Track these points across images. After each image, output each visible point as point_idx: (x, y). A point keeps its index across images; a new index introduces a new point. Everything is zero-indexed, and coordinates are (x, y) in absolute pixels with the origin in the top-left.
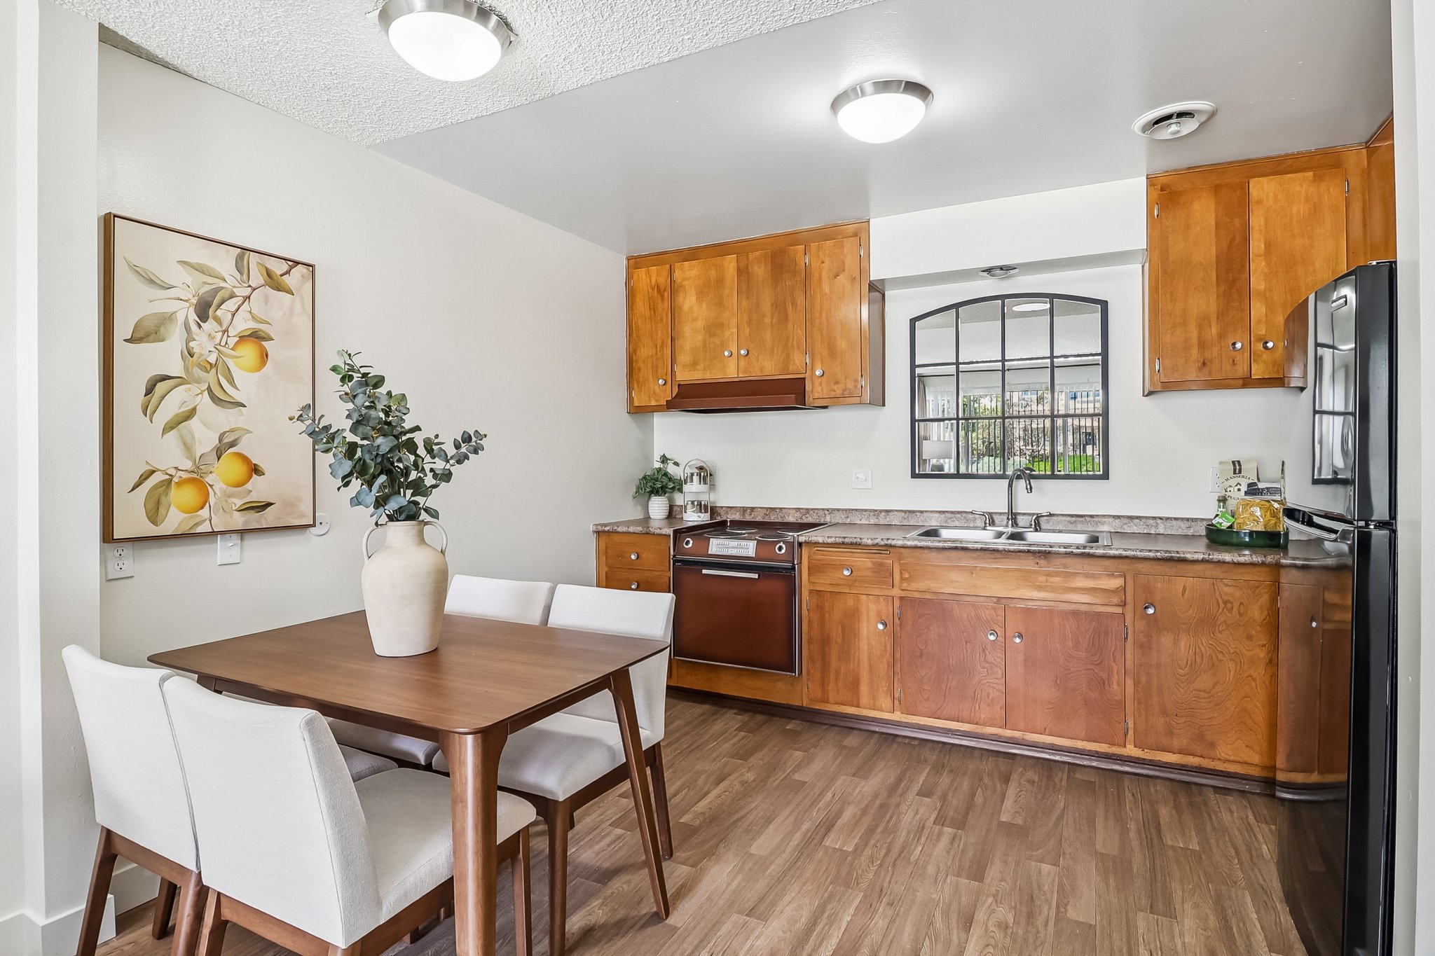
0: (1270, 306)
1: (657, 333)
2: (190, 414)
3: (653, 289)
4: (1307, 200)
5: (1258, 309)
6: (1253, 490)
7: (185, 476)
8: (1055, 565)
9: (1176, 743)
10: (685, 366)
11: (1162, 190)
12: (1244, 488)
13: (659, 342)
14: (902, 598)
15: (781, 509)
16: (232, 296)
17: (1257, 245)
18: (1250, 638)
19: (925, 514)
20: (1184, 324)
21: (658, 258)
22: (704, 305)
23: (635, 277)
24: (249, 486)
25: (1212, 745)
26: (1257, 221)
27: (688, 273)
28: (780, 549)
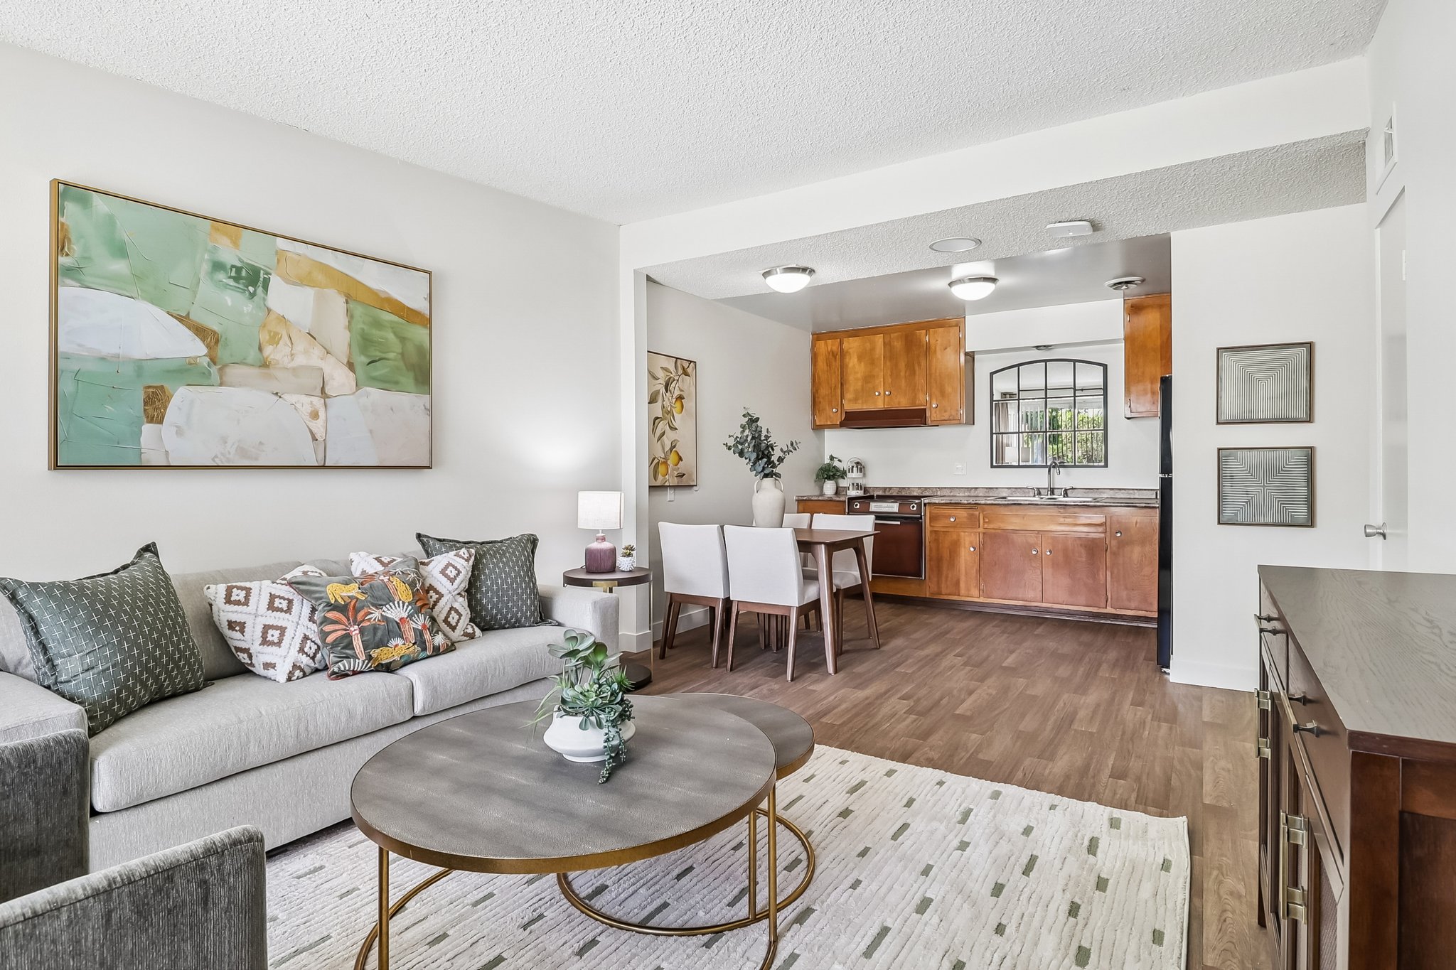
1: (832, 380)
2: (663, 434)
3: (829, 353)
7: (663, 460)
10: (850, 400)
11: (1131, 307)
13: (833, 385)
14: (984, 533)
15: (908, 488)
16: (674, 380)
21: (832, 335)
22: (862, 363)
23: (817, 346)
24: (679, 466)
27: (852, 345)
28: (913, 507)
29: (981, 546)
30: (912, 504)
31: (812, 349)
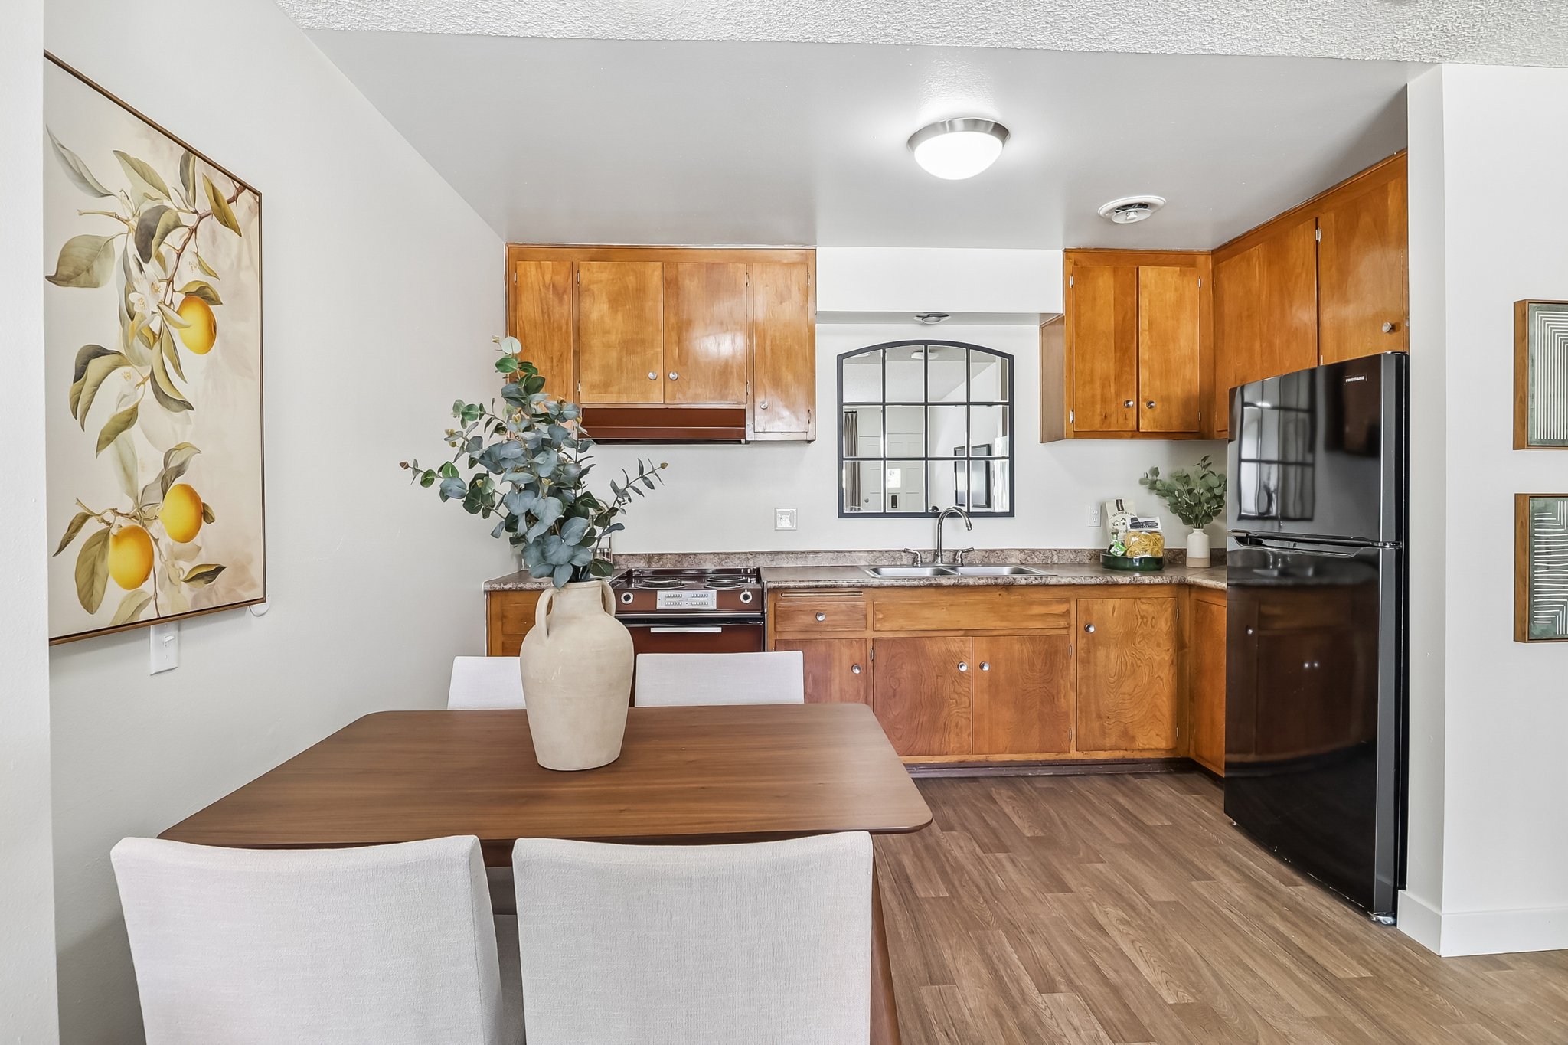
0: (1151, 373)
1: (553, 343)
2: (129, 419)
3: (547, 289)
4: (1176, 289)
5: (1144, 374)
6: (1135, 524)
7: (126, 523)
8: (1014, 598)
9: (1108, 743)
10: (593, 387)
11: (1075, 264)
12: (1129, 523)
13: (556, 354)
14: (873, 640)
16: (177, 225)
17: (1144, 323)
18: (1159, 645)
19: (854, 554)
20: (1092, 382)
21: (554, 251)
22: (620, 316)
23: (520, 271)
24: (197, 540)
25: (1133, 739)
26: (1144, 302)
27: (596, 275)
28: (746, 597)
29: (870, 663)
30: (744, 590)
31: (508, 277)
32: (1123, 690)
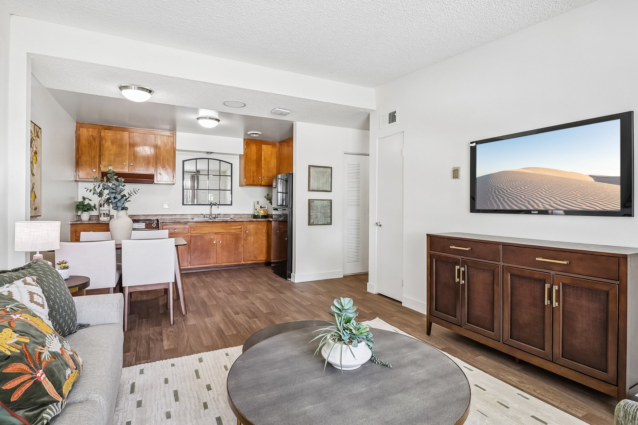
0: (265, 171)
1: (92, 153)
3: (90, 137)
4: (271, 151)
5: (263, 171)
6: (261, 207)
8: (228, 224)
9: (251, 259)
10: (105, 165)
11: (246, 142)
12: (259, 207)
13: (93, 156)
14: (191, 236)
17: (263, 158)
18: (263, 235)
19: (187, 215)
20: (250, 172)
21: (92, 126)
22: (115, 146)
23: (80, 131)
25: (257, 258)
26: (263, 153)
27: (107, 134)
28: (154, 225)
29: (190, 242)
30: (153, 223)
31: (76, 132)
32: (255, 246)
